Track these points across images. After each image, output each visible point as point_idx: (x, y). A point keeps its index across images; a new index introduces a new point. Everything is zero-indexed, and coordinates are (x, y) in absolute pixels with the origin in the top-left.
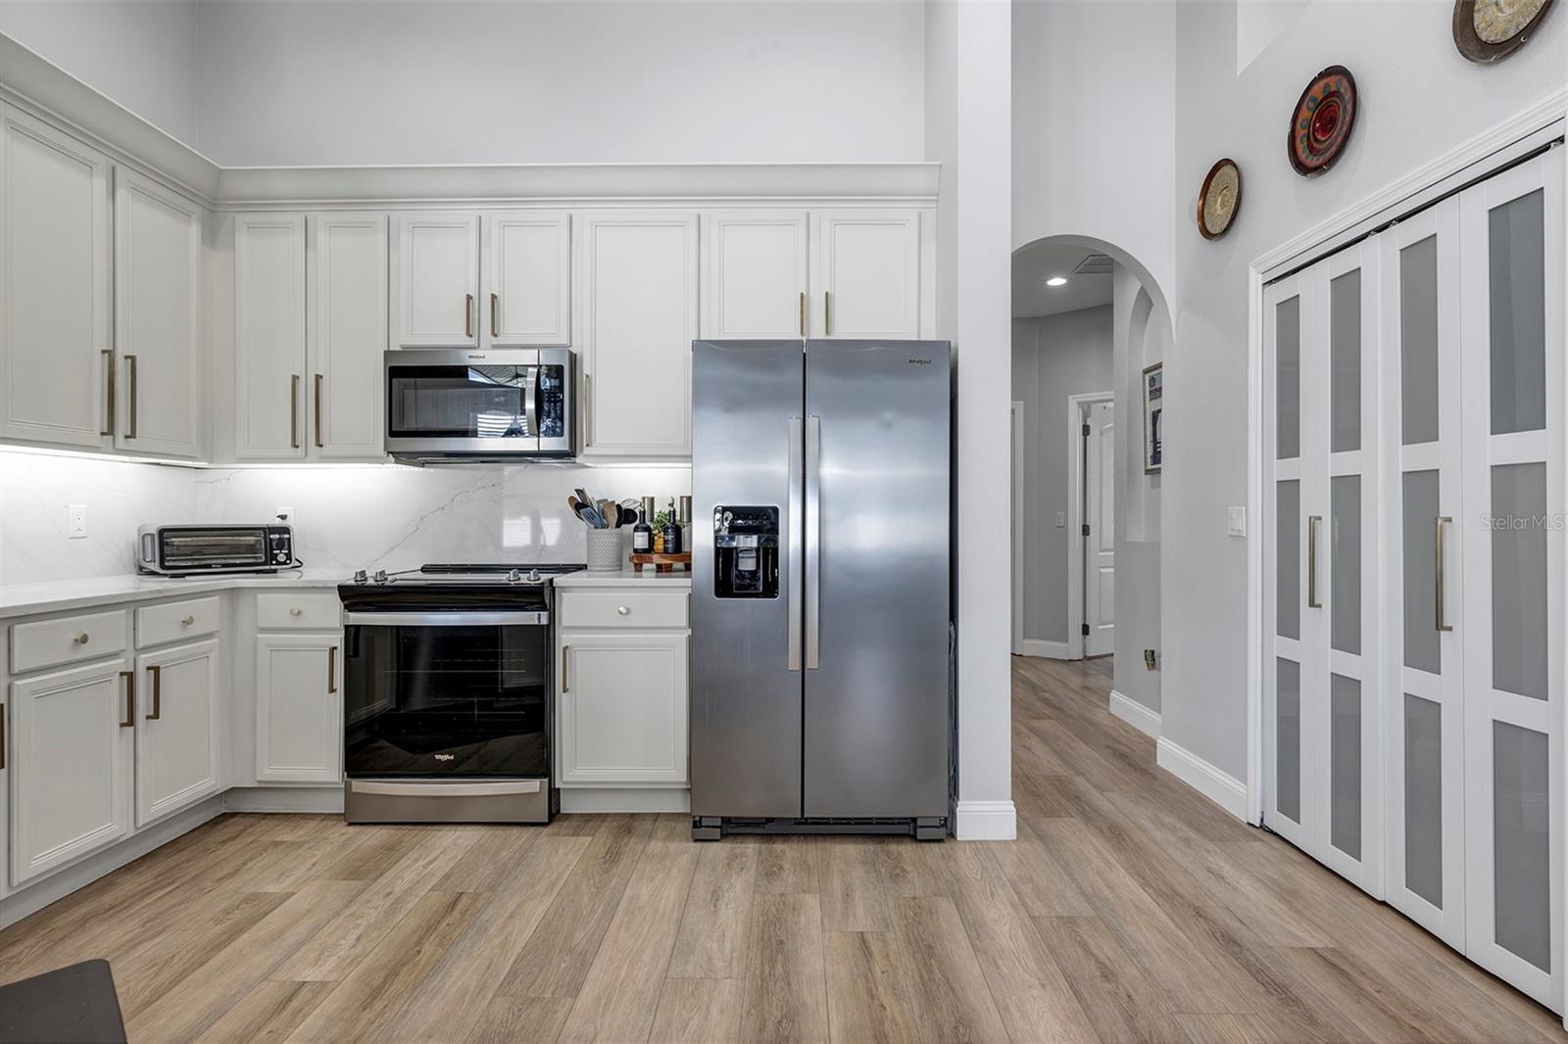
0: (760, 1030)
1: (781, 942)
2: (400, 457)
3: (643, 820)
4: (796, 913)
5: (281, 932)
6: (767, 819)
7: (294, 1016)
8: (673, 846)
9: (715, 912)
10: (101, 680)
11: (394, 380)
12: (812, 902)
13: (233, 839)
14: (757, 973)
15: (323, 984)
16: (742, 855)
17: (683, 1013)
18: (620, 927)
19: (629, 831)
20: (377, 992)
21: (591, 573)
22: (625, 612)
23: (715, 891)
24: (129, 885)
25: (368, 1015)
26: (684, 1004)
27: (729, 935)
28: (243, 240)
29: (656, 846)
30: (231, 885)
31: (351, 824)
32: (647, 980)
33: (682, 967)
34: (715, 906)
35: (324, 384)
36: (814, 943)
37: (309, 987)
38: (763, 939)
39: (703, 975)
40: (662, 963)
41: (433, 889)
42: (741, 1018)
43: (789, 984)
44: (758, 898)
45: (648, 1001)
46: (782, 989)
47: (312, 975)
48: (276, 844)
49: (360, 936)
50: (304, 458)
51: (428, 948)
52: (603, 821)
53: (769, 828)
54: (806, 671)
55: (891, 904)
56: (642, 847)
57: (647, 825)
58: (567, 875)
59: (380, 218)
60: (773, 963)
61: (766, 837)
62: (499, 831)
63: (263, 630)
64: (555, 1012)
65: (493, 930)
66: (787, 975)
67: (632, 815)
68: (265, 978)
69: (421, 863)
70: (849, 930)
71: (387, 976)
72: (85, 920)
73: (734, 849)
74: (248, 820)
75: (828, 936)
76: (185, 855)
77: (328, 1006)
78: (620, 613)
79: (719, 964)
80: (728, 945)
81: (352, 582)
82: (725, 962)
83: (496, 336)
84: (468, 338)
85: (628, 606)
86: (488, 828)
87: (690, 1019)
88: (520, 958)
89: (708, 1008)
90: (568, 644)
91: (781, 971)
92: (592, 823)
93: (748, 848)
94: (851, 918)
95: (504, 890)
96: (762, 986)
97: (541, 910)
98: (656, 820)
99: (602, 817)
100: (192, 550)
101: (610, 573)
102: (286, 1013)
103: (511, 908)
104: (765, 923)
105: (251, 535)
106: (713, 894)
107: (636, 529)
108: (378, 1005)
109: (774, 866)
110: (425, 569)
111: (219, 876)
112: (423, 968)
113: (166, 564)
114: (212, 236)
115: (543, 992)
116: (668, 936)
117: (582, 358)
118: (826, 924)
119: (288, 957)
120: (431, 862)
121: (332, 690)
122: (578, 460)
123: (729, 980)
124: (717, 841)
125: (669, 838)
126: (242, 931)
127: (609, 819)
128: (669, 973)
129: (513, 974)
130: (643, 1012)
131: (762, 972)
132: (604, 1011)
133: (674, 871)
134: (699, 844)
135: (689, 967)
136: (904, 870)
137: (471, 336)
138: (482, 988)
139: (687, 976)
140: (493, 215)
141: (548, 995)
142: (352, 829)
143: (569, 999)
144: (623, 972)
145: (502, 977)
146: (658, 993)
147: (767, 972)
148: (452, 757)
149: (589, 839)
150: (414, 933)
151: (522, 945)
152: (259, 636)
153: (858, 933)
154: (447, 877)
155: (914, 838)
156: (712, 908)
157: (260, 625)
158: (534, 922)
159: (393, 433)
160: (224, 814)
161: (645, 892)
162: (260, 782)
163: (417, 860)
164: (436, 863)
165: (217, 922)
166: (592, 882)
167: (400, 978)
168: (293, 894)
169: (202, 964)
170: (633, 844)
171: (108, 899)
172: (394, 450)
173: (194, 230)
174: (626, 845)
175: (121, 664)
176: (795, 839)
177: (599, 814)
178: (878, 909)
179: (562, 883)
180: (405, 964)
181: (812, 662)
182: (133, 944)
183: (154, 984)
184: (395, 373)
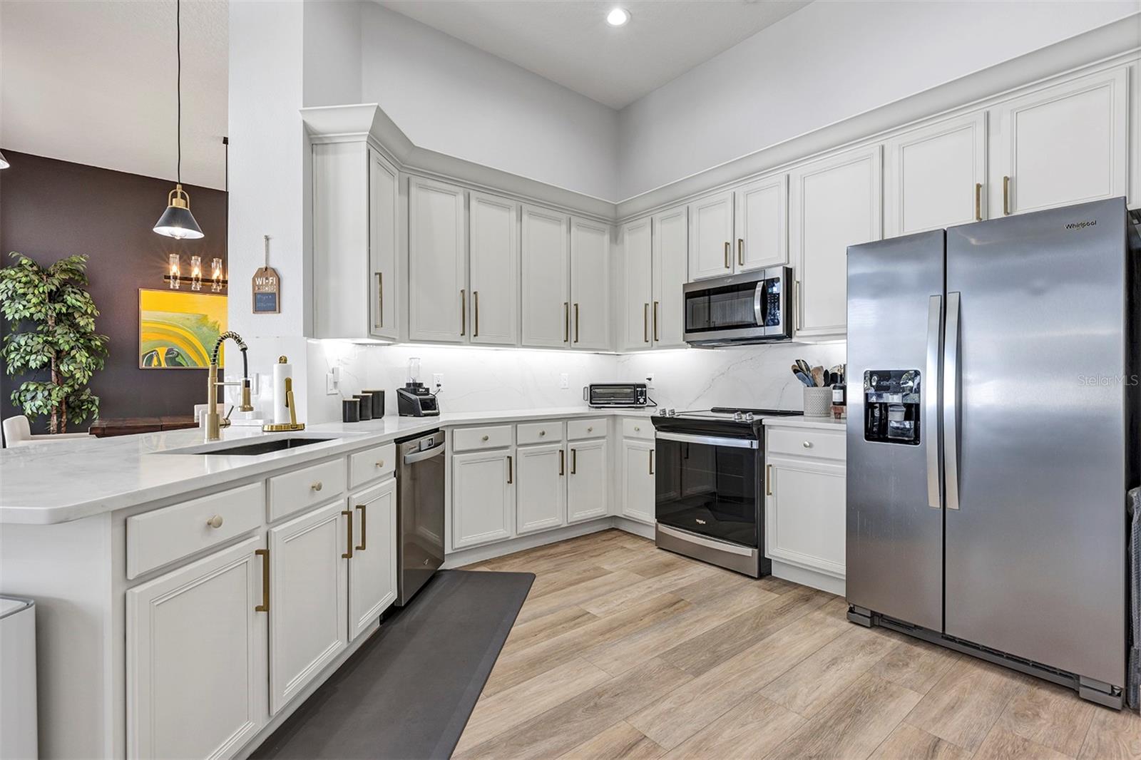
0: (792, 754)
1: (860, 712)
2: (694, 344)
3: (824, 596)
4: (890, 699)
5: (597, 587)
6: (915, 626)
7: (575, 624)
8: (830, 620)
9: (824, 671)
10: (552, 452)
11: (688, 300)
12: (911, 699)
13: (609, 540)
14: (822, 721)
15: (595, 616)
16: (881, 644)
17: (750, 717)
18: (753, 652)
19: (807, 600)
20: (611, 630)
21: (806, 418)
22: (808, 444)
23: (836, 658)
24: (562, 548)
25: (601, 638)
26: (754, 713)
27: (822, 689)
28: (627, 237)
29: (818, 615)
30: (594, 560)
31: (659, 548)
32: (744, 688)
33: (771, 692)
34: (828, 667)
35: (659, 307)
36: (886, 725)
37: (589, 615)
38: (846, 703)
39: (781, 703)
40: (762, 683)
41: (671, 592)
42: (785, 740)
43: (840, 740)
44: (867, 676)
45: (734, 700)
46: (832, 740)
47: (593, 611)
48: (622, 548)
49: (624, 602)
50: (651, 348)
51: (646, 620)
52: (795, 588)
53: (915, 633)
54: (947, 510)
55: (995, 731)
56: (807, 612)
57: (823, 600)
58: (746, 611)
59: (683, 209)
60: (840, 720)
61: (913, 639)
62: (728, 574)
63: (626, 437)
64: (680, 679)
65: (684, 624)
66: (844, 733)
67: (818, 591)
68: (577, 605)
69: (676, 578)
70: (929, 732)
71: (621, 625)
72: (539, 558)
73: (877, 637)
74: (620, 533)
75: (904, 726)
76: (588, 542)
77: (590, 626)
78: (805, 446)
79: (799, 702)
80: (816, 694)
81: (659, 415)
82: (804, 703)
83: (742, 265)
84: (727, 269)
85: (812, 442)
86: (722, 570)
87: (751, 722)
88: (686, 643)
89: (768, 723)
90: (772, 464)
91: (841, 730)
92: (786, 587)
93: (889, 641)
94: (939, 725)
95: (705, 606)
96: (818, 730)
97: (715, 624)
98: (832, 599)
99: (796, 585)
100: (610, 395)
101: (819, 418)
102: (573, 622)
103: (701, 616)
104: (857, 694)
105: (629, 388)
106: (833, 659)
107: (834, 388)
108: (607, 636)
109: (900, 661)
110: (713, 410)
111: (592, 555)
112: (638, 628)
113: (593, 402)
114: (615, 238)
115: (682, 667)
116: (779, 671)
117: (795, 270)
118: (912, 717)
119: (591, 599)
120: (680, 579)
121: (651, 473)
122: (793, 340)
123: (796, 715)
124: (867, 627)
125: (832, 614)
126: (583, 581)
127: (801, 588)
128: (761, 691)
129: (675, 650)
130: (726, 703)
131: (826, 722)
132: (705, 692)
133: (818, 635)
134: (852, 625)
135: (776, 695)
136: (1037, 715)
137: (728, 267)
138: (656, 650)
139: (771, 698)
140: (740, 190)
141: (683, 669)
142: (658, 551)
143: (692, 676)
144: (734, 677)
145: (668, 649)
146: (744, 698)
147: (830, 723)
148: (704, 523)
149: (777, 596)
150: (646, 610)
151: (690, 638)
152: (624, 440)
153: (936, 737)
154: (682, 589)
155: (1075, 693)
156: (824, 668)
157: (624, 434)
158: (707, 629)
159: (687, 331)
160: (613, 528)
161: (786, 639)
162: (625, 515)
163: (675, 575)
164: (682, 580)
165: (579, 574)
166: (757, 621)
167: (625, 628)
168: (612, 572)
169: (562, 589)
170: (804, 609)
171: (552, 551)
172: (689, 340)
173: (606, 238)
174: (798, 607)
175: (559, 446)
176: (940, 650)
177: (796, 584)
178: (975, 730)
179: (739, 615)
180: (631, 623)
181: (952, 503)
182: (547, 572)
183: (543, 590)
184: (688, 296)
